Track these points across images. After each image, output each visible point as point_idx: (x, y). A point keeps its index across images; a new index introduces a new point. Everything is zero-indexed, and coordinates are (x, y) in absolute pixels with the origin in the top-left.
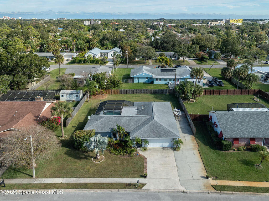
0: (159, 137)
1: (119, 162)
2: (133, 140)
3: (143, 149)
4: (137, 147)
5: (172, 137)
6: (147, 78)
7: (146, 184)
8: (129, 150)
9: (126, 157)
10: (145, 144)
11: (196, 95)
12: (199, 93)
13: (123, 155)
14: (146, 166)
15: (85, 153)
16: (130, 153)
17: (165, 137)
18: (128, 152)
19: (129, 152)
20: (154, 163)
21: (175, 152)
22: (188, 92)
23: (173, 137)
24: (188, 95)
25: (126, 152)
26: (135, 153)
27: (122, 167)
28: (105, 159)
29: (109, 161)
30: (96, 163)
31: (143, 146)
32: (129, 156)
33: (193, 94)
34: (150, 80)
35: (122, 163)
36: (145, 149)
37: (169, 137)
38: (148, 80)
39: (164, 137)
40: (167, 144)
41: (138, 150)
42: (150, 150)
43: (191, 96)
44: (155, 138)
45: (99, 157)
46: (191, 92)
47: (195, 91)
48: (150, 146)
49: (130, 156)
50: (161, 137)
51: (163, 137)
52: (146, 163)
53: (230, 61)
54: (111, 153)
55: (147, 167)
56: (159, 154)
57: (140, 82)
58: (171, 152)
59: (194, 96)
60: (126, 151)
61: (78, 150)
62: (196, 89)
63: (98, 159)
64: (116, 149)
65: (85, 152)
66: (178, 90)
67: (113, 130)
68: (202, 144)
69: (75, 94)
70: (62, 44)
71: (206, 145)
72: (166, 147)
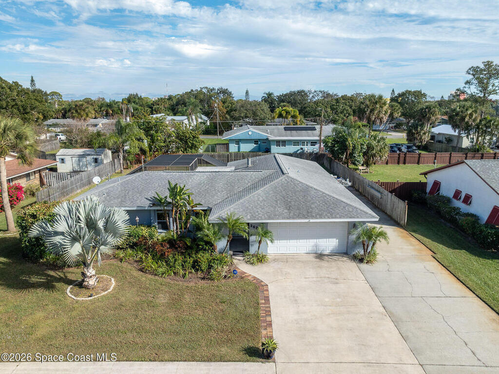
0: (306, 218)
1: (163, 299)
2: (221, 226)
3: (255, 259)
4: (234, 255)
5: (350, 218)
6: (256, 142)
8: (204, 257)
9: (194, 282)
10: (260, 242)
11: (374, 156)
12: (380, 151)
13: (184, 276)
14: (268, 313)
15: (52, 269)
16: (210, 267)
17: (329, 218)
18: (199, 266)
19: (204, 266)
20: (296, 300)
21: (364, 266)
22: (354, 148)
23: (354, 218)
24: (355, 157)
25: (196, 265)
26: (226, 268)
27: (171, 315)
28: (114, 289)
29: (130, 296)
30: (77, 302)
31: (253, 249)
32: (203, 279)
33: (365, 154)
34: (264, 146)
35: (175, 302)
36: (261, 259)
37: (340, 218)
38: (259, 147)
39: (325, 218)
40: (330, 244)
41: (235, 261)
42: (275, 260)
43: (362, 160)
44: (293, 218)
45: (92, 282)
46: (361, 148)
47: (370, 147)
48: (273, 248)
49: (207, 276)
50: (313, 217)
51: (321, 218)
52: (267, 299)
53: (427, 108)
54: (141, 270)
55: (270, 315)
56: (311, 273)
57: (242, 150)
58: (349, 267)
59: (369, 159)
60: (195, 262)
61: (35, 261)
62: (374, 143)
63: (87, 288)
64: (160, 257)
65: (54, 266)
66: (332, 144)
68: (441, 246)
69: (92, 157)
70: (103, 109)
71: (455, 248)
72: (327, 252)
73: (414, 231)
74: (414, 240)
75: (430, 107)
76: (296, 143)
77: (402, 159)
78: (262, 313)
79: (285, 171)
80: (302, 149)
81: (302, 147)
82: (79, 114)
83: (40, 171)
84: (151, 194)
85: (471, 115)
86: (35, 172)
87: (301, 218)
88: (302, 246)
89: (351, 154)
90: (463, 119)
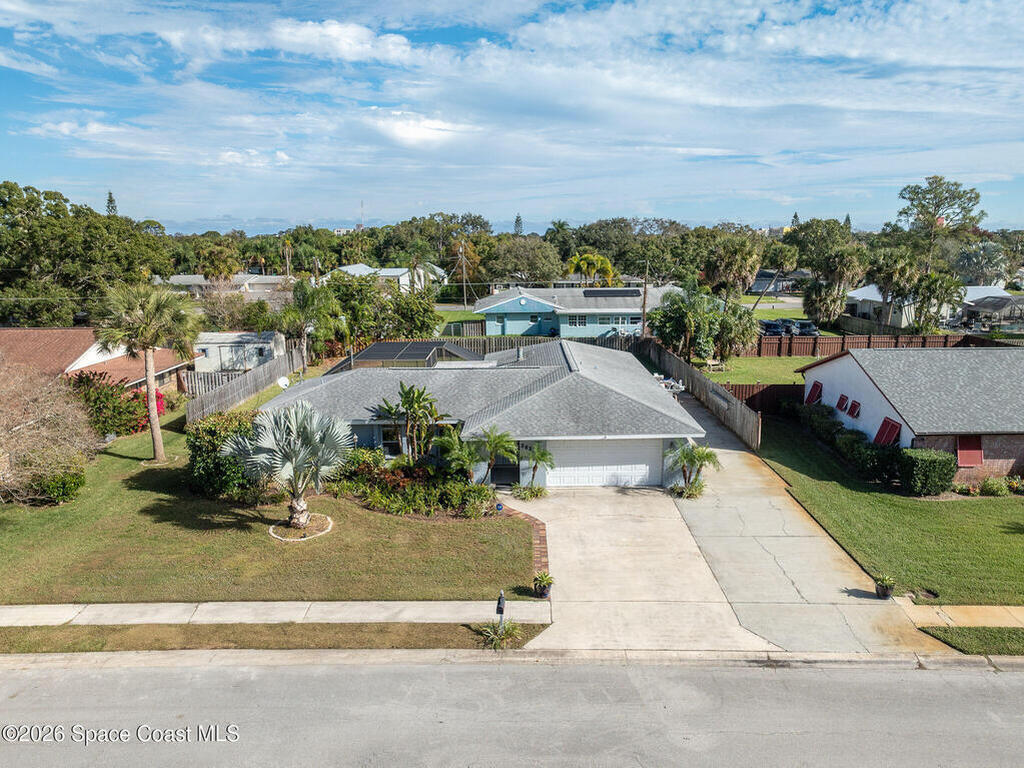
0: (601, 434)
1: (401, 539)
2: (478, 447)
3: (528, 493)
4: (497, 488)
5: (664, 433)
6: (533, 317)
7: (544, 626)
8: (455, 488)
9: (443, 520)
10: (535, 468)
11: (731, 342)
12: (743, 334)
13: (428, 514)
14: (545, 554)
15: (239, 508)
16: (464, 502)
17: (633, 433)
18: (449, 500)
19: (456, 501)
20: (582, 540)
21: (683, 502)
22: (698, 328)
23: (669, 433)
24: (699, 344)
25: (444, 500)
26: (486, 504)
27: (416, 556)
28: (333, 529)
29: (356, 537)
30: (287, 543)
31: (525, 480)
32: (455, 516)
33: (717, 339)
34: (548, 324)
35: (419, 542)
36: (536, 494)
37: (650, 433)
38: (540, 325)
39: (627, 434)
40: (637, 473)
41: (498, 496)
42: (556, 495)
43: (711, 348)
44: (583, 434)
45: (302, 519)
46: (710, 329)
47: (725, 327)
48: (554, 478)
49: (461, 512)
50: (610, 432)
51: (622, 433)
52: (543, 540)
53: (836, 256)
54: (367, 507)
55: (547, 556)
56: (606, 510)
57: (508, 332)
58: (663, 503)
59: (723, 347)
60: (443, 494)
61: (212, 497)
62: (732, 320)
63: (296, 527)
64: (390, 488)
65: (242, 504)
66: (661, 322)
67: (382, 413)
68: (803, 476)
69: (256, 346)
70: (248, 254)
71: (821, 478)
72: (632, 484)
73: (770, 458)
74: (766, 470)
75: (842, 255)
76: (604, 319)
77: (785, 348)
78: (536, 554)
79: (574, 367)
80: (614, 329)
81: (615, 326)
82: (216, 268)
83: (177, 370)
84: (375, 402)
85: (903, 271)
86: (170, 373)
87: (594, 434)
88: (595, 476)
89: (693, 341)
90: (890, 276)
